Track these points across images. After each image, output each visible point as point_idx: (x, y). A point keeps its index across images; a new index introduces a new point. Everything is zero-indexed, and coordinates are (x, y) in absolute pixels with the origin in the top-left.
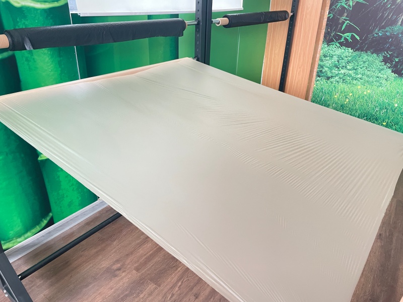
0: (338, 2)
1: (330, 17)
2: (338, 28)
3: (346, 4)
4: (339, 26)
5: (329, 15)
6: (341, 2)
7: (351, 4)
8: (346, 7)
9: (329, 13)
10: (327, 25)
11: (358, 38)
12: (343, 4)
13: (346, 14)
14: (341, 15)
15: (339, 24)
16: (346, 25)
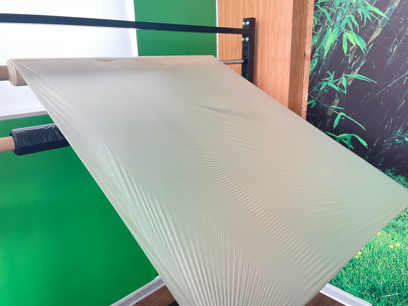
0: (322, 81)
1: (311, 104)
2: (328, 124)
3: (335, 83)
4: (329, 120)
5: (310, 102)
6: (326, 81)
7: (344, 84)
8: (337, 88)
9: (309, 99)
10: (308, 118)
11: (365, 144)
12: (331, 84)
13: (337, 101)
14: (330, 102)
15: (327, 117)
16: (340, 120)
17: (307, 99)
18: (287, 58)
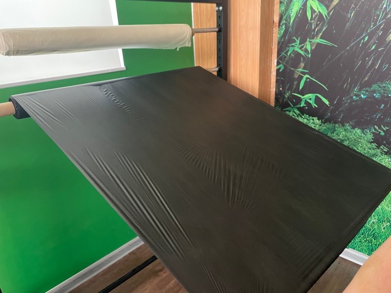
0: (289, 47)
1: (280, 69)
2: (294, 86)
3: (301, 48)
4: (295, 83)
5: (279, 67)
6: (293, 46)
7: (309, 48)
8: (302, 53)
9: (278, 63)
10: (277, 81)
11: (327, 103)
12: (297, 49)
13: (302, 65)
14: (296, 66)
15: (294, 79)
16: (306, 82)
17: (276, 64)
18: (258, 26)
